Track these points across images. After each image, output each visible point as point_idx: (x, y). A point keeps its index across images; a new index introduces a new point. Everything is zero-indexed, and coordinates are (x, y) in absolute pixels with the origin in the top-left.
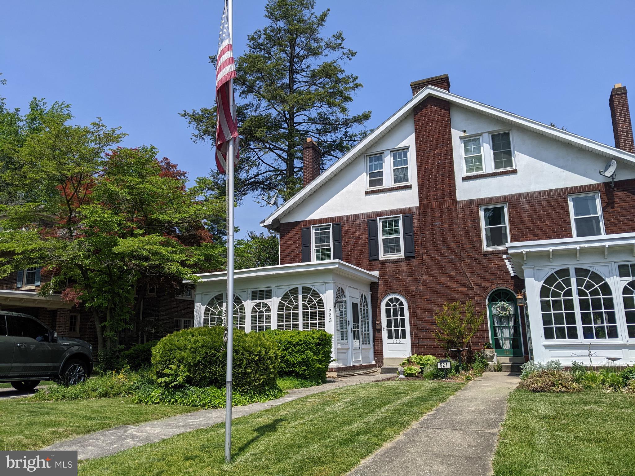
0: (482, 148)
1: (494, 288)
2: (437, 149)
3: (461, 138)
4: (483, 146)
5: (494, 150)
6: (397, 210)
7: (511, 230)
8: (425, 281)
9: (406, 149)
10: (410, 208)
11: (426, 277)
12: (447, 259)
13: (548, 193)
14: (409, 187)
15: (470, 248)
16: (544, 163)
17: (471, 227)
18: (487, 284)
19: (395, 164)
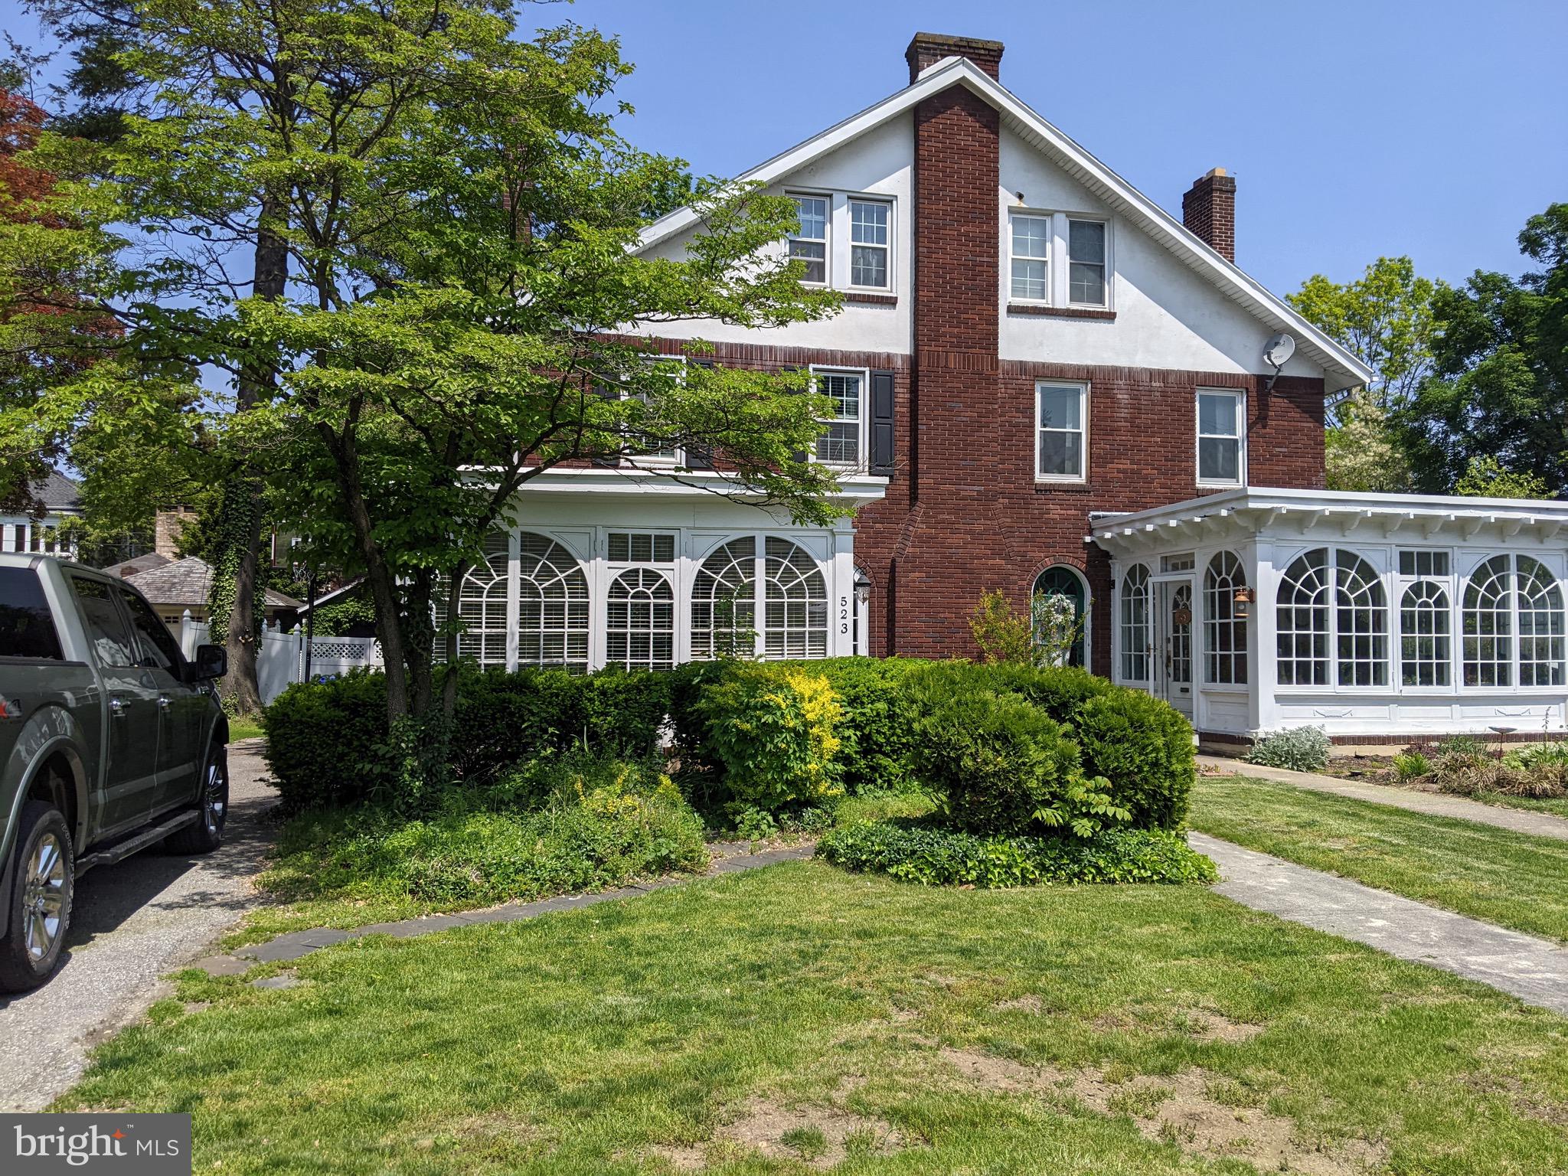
0: (1049, 246)
1: (1050, 563)
2: (967, 223)
3: (1011, 210)
4: (1052, 241)
5: (1071, 258)
6: (858, 354)
7: (1091, 444)
8: (918, 537)
9: (889, 201)
10: (889, 356)
11: (922, 528)
12: (973, 490)
13: (1164, 375)
14: (891, 302)
15: (1010, 472)
16: (1163, 311)
17: (1017, 425)
18: (1037, 554)
19: (856, 234)
